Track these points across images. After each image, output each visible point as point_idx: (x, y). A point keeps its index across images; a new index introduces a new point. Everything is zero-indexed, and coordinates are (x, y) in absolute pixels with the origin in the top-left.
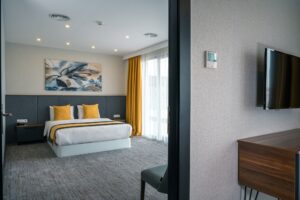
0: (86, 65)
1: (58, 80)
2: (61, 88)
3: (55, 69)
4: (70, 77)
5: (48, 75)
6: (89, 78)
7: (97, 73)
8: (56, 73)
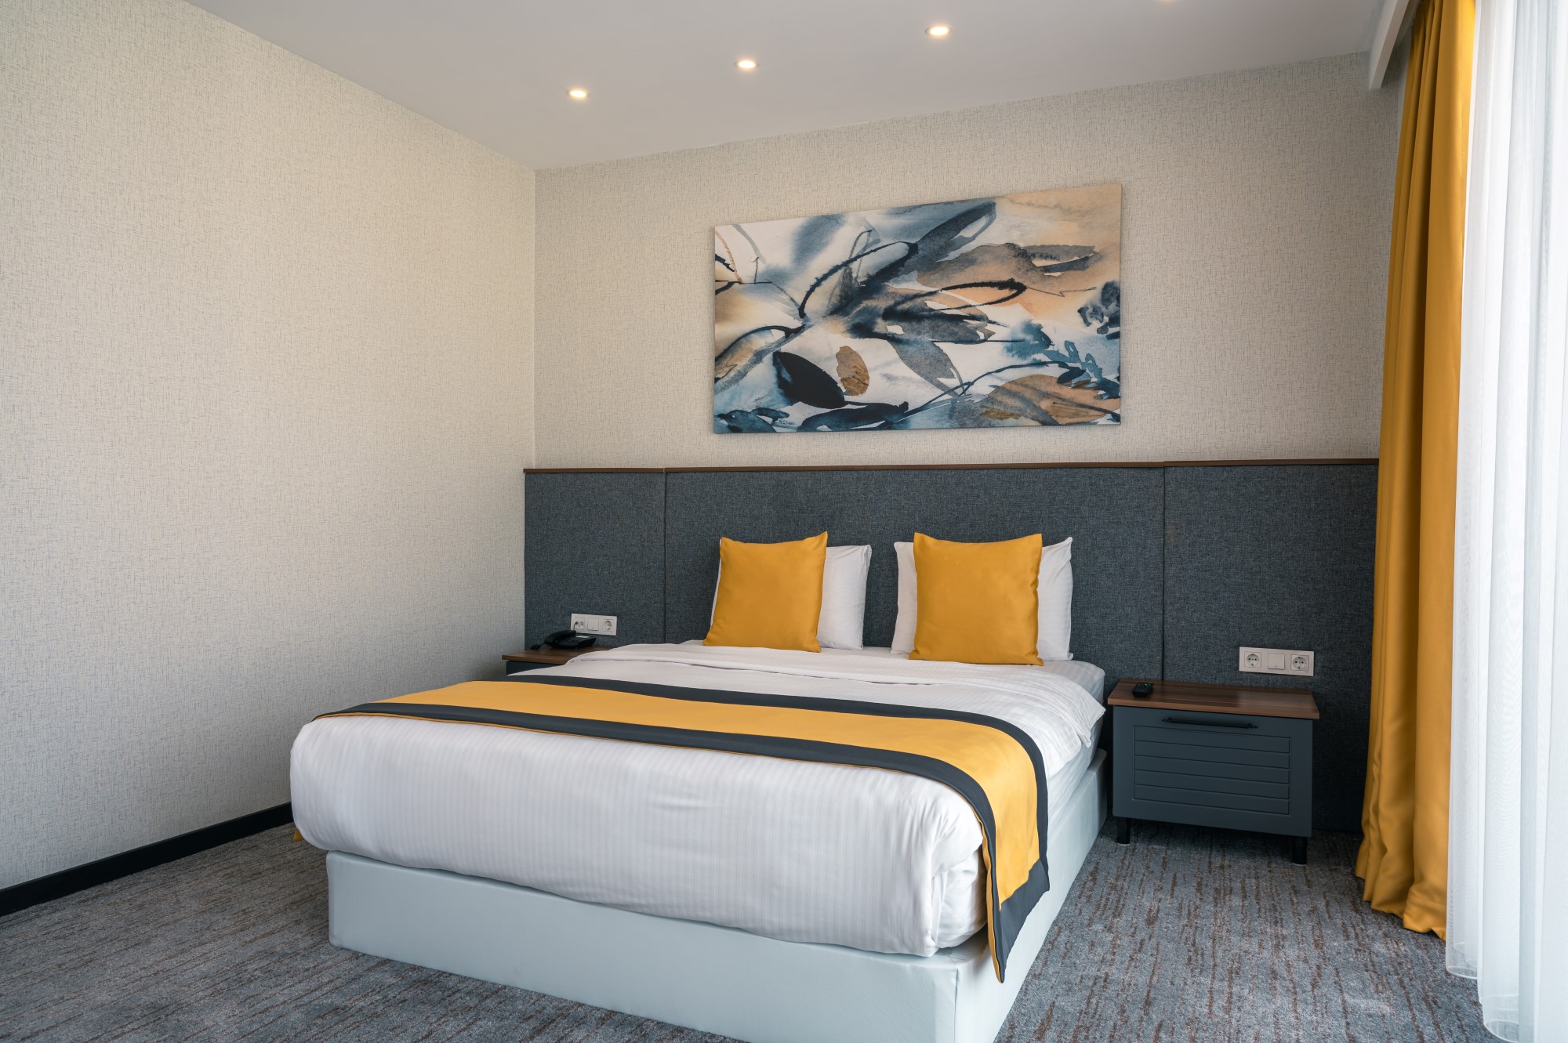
0: (982, 210)
1: (783, 361)
2: (799, 412)
3: (770, 282)
4: (863, 330)
5: (729, 330)
6: (1009, 318)
7: (1081, 261)
8: (774, 311)
